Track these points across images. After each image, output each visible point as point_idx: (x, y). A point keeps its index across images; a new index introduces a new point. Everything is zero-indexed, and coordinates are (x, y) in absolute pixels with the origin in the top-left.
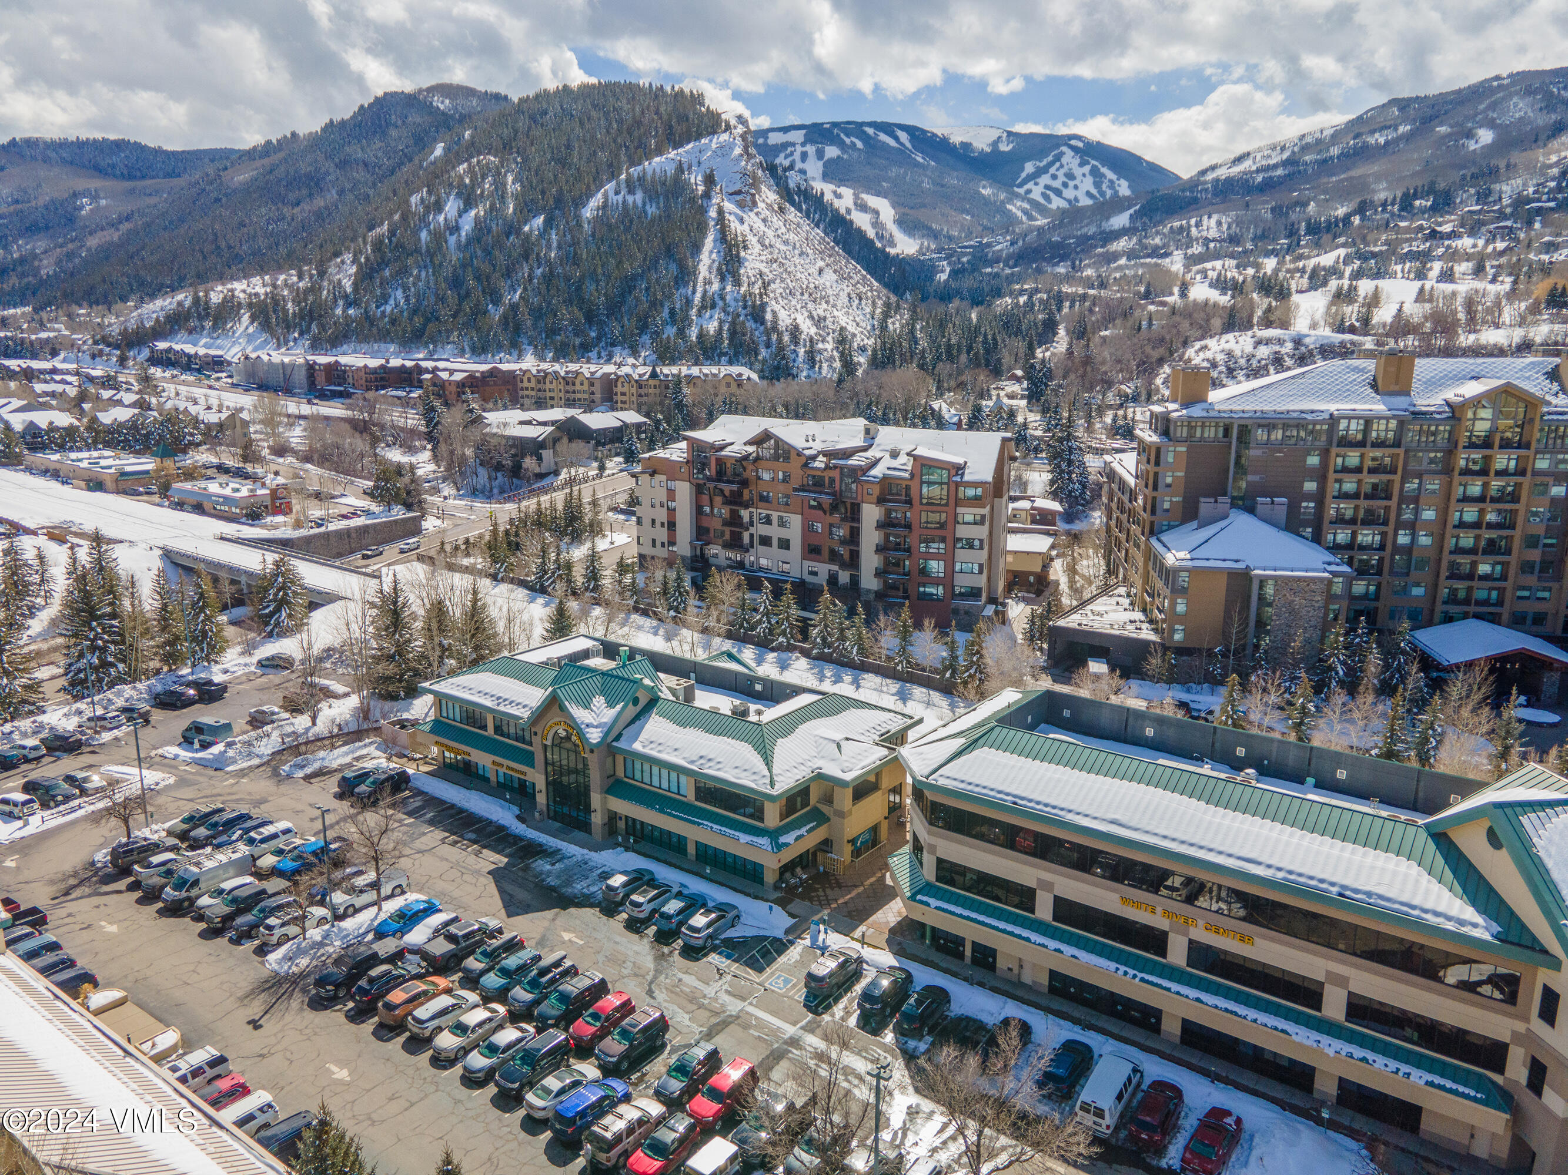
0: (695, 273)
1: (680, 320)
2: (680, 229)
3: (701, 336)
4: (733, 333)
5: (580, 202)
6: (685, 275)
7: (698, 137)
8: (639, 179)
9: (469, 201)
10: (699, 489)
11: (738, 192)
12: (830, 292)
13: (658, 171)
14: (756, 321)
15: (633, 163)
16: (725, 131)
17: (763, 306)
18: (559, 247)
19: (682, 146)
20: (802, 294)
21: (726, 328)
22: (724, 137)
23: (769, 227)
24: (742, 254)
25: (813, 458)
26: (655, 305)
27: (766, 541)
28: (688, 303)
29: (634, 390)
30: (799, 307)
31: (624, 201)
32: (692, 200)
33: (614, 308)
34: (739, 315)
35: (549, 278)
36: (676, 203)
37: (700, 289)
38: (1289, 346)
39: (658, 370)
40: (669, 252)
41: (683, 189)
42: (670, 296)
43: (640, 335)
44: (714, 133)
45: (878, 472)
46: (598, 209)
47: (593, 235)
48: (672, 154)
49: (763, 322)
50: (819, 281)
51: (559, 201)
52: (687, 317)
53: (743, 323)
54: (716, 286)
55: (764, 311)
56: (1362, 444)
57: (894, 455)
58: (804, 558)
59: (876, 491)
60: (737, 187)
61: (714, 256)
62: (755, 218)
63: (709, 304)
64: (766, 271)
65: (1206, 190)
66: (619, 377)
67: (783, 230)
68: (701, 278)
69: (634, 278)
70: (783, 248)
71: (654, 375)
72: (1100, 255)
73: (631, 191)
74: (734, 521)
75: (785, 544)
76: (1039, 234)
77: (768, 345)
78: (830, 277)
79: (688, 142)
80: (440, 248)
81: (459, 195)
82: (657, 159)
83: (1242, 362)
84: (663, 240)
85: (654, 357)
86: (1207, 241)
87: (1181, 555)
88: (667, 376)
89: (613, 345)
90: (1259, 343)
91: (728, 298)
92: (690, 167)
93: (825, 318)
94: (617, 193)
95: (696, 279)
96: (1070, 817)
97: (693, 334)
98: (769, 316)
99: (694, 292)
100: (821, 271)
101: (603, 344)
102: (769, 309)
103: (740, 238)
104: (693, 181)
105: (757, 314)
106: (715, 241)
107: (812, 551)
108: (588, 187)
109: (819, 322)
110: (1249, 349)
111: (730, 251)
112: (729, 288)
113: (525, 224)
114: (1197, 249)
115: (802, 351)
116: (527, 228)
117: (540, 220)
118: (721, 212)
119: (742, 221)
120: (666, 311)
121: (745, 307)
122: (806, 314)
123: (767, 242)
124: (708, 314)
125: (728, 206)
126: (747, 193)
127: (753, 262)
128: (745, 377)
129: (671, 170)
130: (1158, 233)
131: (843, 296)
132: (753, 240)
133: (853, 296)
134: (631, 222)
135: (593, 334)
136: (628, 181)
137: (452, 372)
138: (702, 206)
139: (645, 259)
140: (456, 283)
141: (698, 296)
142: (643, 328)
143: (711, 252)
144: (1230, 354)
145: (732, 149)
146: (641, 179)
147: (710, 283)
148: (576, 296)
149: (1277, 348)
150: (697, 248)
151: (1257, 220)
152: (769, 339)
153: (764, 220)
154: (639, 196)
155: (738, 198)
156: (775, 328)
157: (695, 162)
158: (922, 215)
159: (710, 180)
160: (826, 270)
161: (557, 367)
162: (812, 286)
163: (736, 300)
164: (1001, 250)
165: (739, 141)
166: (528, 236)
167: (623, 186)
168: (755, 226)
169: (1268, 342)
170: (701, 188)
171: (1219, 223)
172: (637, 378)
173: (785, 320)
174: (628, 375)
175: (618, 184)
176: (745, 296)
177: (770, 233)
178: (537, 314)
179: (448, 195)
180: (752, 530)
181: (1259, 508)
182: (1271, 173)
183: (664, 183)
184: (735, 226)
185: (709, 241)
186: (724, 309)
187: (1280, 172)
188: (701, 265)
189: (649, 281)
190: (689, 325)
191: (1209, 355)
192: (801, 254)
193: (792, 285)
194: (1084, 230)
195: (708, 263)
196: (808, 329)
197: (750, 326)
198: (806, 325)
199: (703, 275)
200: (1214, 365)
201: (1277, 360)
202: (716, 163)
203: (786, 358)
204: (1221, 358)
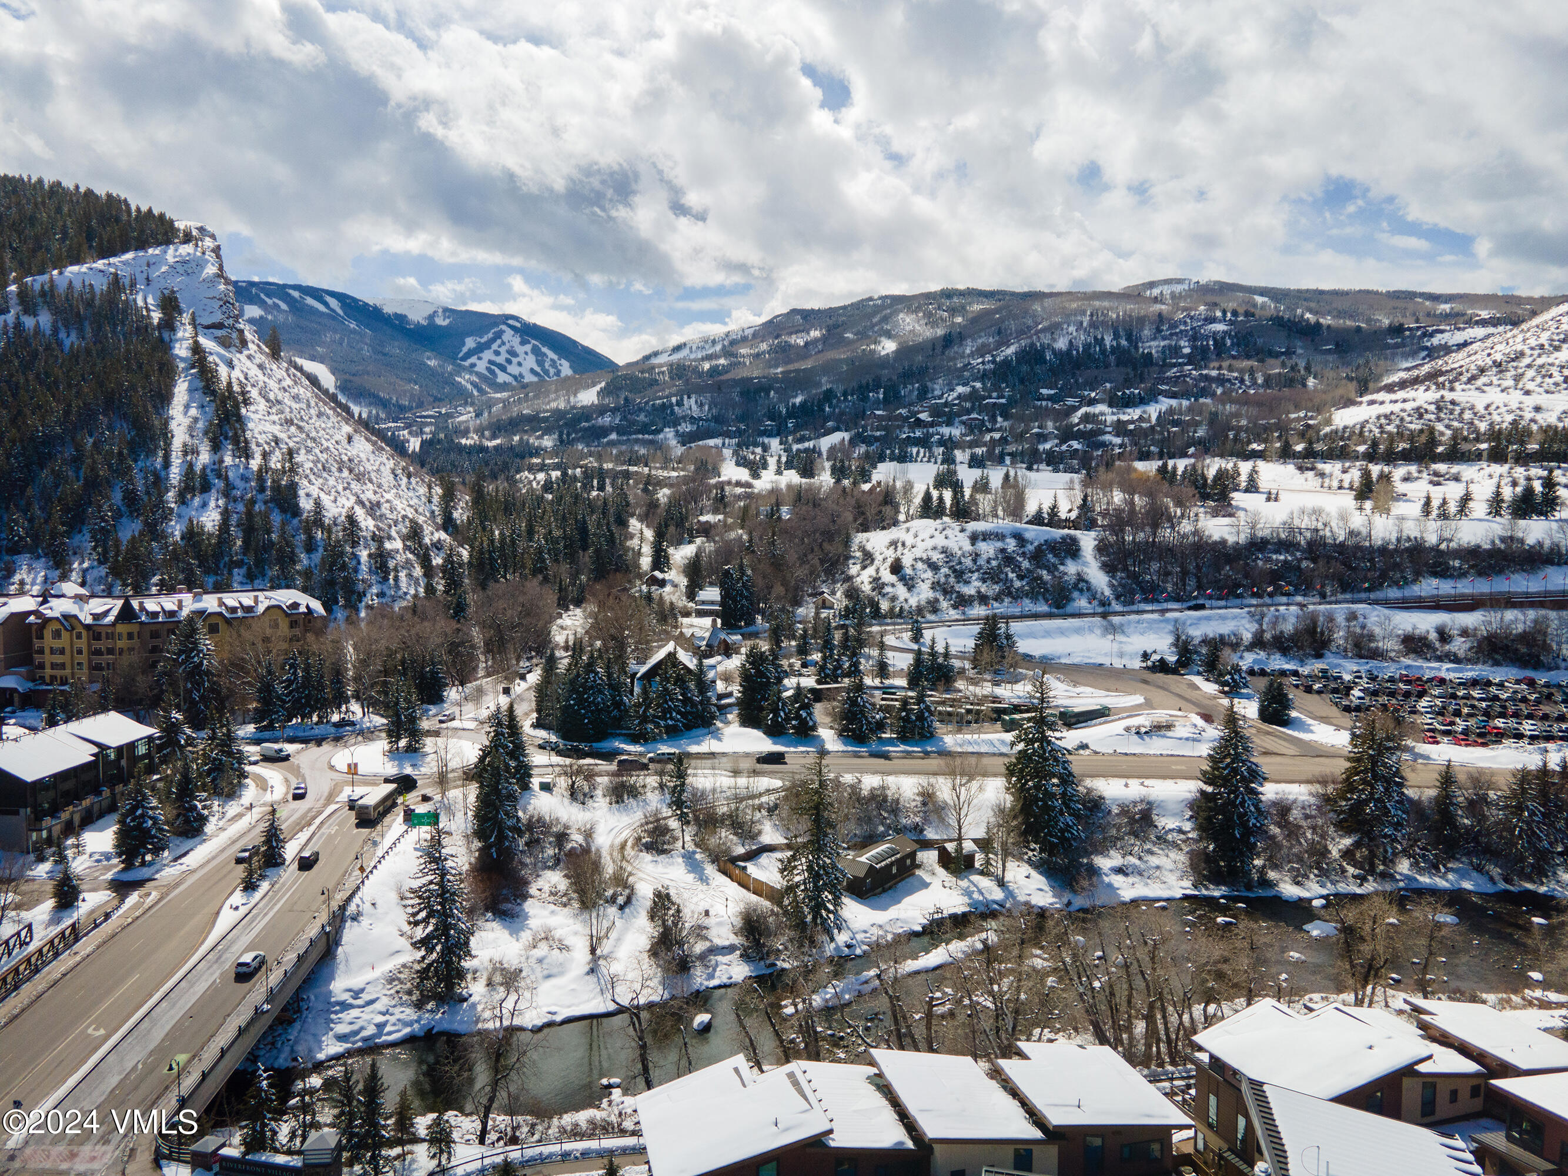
0: (167, 436)
1: (144, 506)
2: (129, 369)
3: (192, 535)
4: (249, 528)
6: (147, 439)
7: (142, 245)
8: (43, 294)
11: (219, 326)
12: (369, 467)
13: (77, 283)
14: (283, 511)
16: (185, 242)
17: (293, 487)
19: (114, 255)
20: (340, 470)
21: (234, 519)
22: (187, 249)
23: (270, 377)
24: (243, 411)
26: (94, 485)
28: (159, 482)
29: (81, 644)
30: (340, 488)
32: (143, 327)
34: (253, 502)
36: (114, 332)
37: (177, 461)
38: (1011, 545)
39: (135, 604)
40: (112, 402)
41: (125, 314)
42: (124, 472)
43: (69, 534)
44: (168, 242)
48: (100, 264)
49: (296, 511)
50: (352, 452)
52: (161, 505)
53: (266, 516)
54: (204, 457)
55: (296, 496)
60: (218, 317)
61: (193, 412)
62: (248, 363)
63: (197, 484)
64: (283, 436)
65: (663, 373)
66: (48, 620)
67: (288, 382)
68: (177, 444)
69: (49, 440)
70: (295, 405)
71: (127, 614)
72: (586, 429)
73: (29, 311)
76: (504, 406)
77: (310, 547)
78: (362, 448)
79: (125, 251)
82: (75, 269)
83: (968, 562)
84: (99, 385)
85: (103, 571)
88: (155, 614)
89: (15, 550)
90: (974, 539)
91: (230, 474)
92: (133, 285)
93: (378, 504)
95: (168, 444)
97: (176, 530)
98: (306, 505)
99: (167, 464)
100: (350, 439)
102: (301, 493)
103: (236, 388)
104: (140, 303)
105: (285, 499)
106: (191, 391)
109: (373, 509)
110: (967, 547)
111: (223, 403)
112: (228, 460)
115: (364, 555)
118: (197, 349)
119: (230, 365)
120: (117, 496)
121: (262, 489)
122: (353, 499)
123: (272, 396)
124: (197, 501)
125: (207, 343)
126: (232, 327)
127: (261, 424)
128: (303, 609)
129: (101, 285)
131: (386, 471)
132: (254, 393)
133: (399, 472)
134: (35, 355)
138: (161, 339)
139: (67, 413)
141: (175, 473)
142: (75, 522)
143: (187, 407)
144: (944, 551)
145: (201, 265)
147: (196, 452)
149: (999, 545)
150: (164, 398)
152: (311, 538)
153: (261, 367)
154: (45, 319)
155: (219, 333)
156: (317, 522)
157: (141, 278)
158: (369, 382)
159: (170, 305)
160: (357, 438)
162: (345, 458)
163: (245, 478)
164: (467, 421)
165: (210, 256)
168: (251, 374)
169: (986, 536)
170: (156, 316)
172: (89, 620)
173: (335, 509)
174: (66, 617)
176: (260, 470)
177: (272, 384)
182: (714, 362)
183: (90, 304)
184: (223, 371)
185: (181, 389)
186: (227, 492)
187: (722, 361)
188: (173, 425)
189: (79, 447)
190: (166, 518)
191: (919, 553)
192: (320, 415)
193: (323, 457)
194: (554, 405)
195: (187, 421)
196: (367, 523)
197: (276, 518)
198: (360, 513)
199: (179, 437)
200: (934, 567)
201: (1008, 559)
202: (177, 283)
203: (344, 567)
204: (936, 557)
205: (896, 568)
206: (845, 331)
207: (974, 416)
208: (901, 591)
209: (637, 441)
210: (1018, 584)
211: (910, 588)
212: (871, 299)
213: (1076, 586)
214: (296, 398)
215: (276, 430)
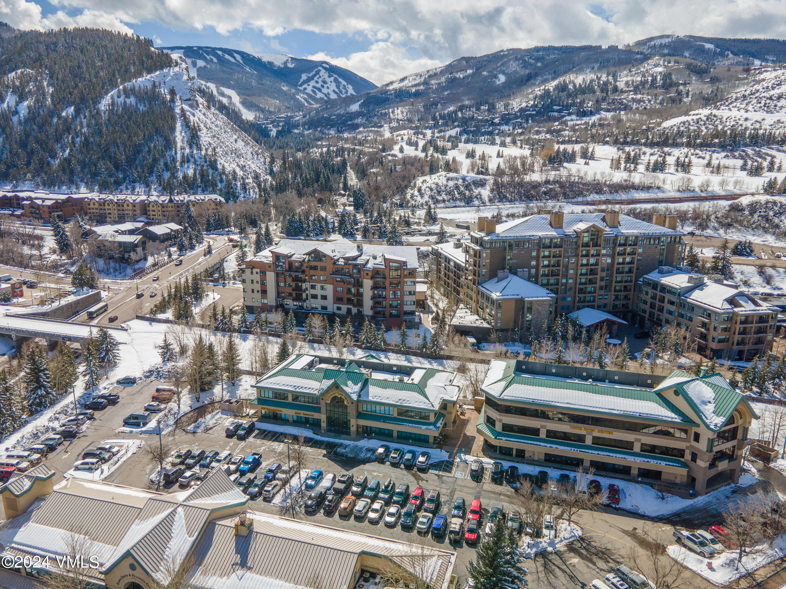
0: (175, 143)
1: (170, 167)
2: (162, 119)
3: (185, 177)
4: (202, 176)
5: (96, 101)
6: (169, 144)
7: (162, 68)
8: (131, 90)
9: (22, 98)
10: (277, 275)
11: (189, 100)
12: (243, 151)
13: (142, 86)
14: (213, 169)
15: (124, 81)
16: (176, 66)
17: (216, 161)
18: (88, 126)
19: (153, 73)
20: (232, 154)
21: (198, 172)
22: (177, 69)
23: (207, 118)
24: (199, 133)
25: (338, 260)
26: (155, 161)
27: (314, 297)
28: (174, 160)
29: (160, 209)
30: (231, 160)
31: (125, 102)
32: (164, 102)
33: (131, 161)
34: (203, 166)
35: (86, 143)
36: (155, 104)
37: (179, 152)
38: (461, 181)
39: (172, 198)
40: (158, 131)
41: (159, 97)
42: (164, 156)
43: (149, 177)
44: (170, 66)
45: (370, 265)
46: (109, 105)
47: (109, 120)
48: (148, 76)
49: (217, 169)
50: (237, 146)
51: (83, 99)
52: (175, 167)
53: (207, 171)
54: (187, 151)
55: (216, 164)
56: (550, 247)
57: (375, 258)
58: (334, 303)
59: (370, 274)
60: (188, 96)
61: (183, 134)
62: (200, 113)
63: (186, 160)
64: (212, 142)
65: (391, 94)
66: (150, 202)
67: (214, 119)
68: (179, 146)
69: (140, 145)
70: (216, 129)
71: (171, 201)
72: (349, 125)
73: (127, 96)
74: (298, 289)
75: (324, 298)
76: (316, 112)
77: (221, 181)
78: (240, 144)
79: (156, 71)
80: (8, 124)
81: (14, 92)
82: (140, 79)
83: (443, 188)
84: (154, 125)
85: (160, 188)
86: (398, 120)
87: (498, 294)
88: (178, 201)
89: (134, 182)
90: (448, 180)
91: (196, 157)
92: (160, 85)
93: (245, 166)
94: (119, 97)
95: (176, 146)
96: (553, 404)
97: (180, 175)
98: (220, 167)
99: (176, 153)
100: (236, 141)
101: (127, 181)
102: (218, 163)
103: (196, 125)
104: (163, 92)
105: (213, 165)
106: (182, 126)
107: (338, 299)
108: (100, 93)
109: (243, 168)
110: (445, 182)
111: (192, 130)
112: (195, 152)
113: (62, 111)
114: (394, 124)
115: (239, 184)
116: (64, 114)
117: (71, 109)
118: (182, 110)
119: (194, 115)
120: (162, 163)
121: (206, 162)
122: (236, 164)
123: (208, 126)
124: (186, 166)
125: (186, 107)
126: (192, 100)
127: (205, 138)
128: (218, 201)
129: (149, 86)
130: (375, 115)
131: (249, 153)
132: (202, 125)
133: (253, 153)
134: (131, 114)
135: (121, 176)
136: (125, 90)
137: (44, 200)
138: (171, 106)
139: (144, 135)
140: (23, 144)
141: (179, 157)
142: (151, 173)
143: (181, 132)
144: (437, 184)
145: (182, 76)
146: (133, 90)
147: (184, 149)
148: (106, 155)
149: (456, 182)
150: (173, 130)
151: (418, 111)
152: (221, 178)
153: (204, 114)
154: (133, 100)
155: (189, 102)
156: (224, 173)
157: (162, 82)
158: (255, 99)
159: (172, 92)
160: (238, 140)
161: (111, 197)
162: (234, 149)
163: (200, 158)
164: (299, 120)
165: (185, 72)
166: (66, 119)
167: (122, 93)
168: (201, 118)
169: (452, 179)
170: (168, 97)
171: (402, 112)
172: (161, 202)
173: (229, 168)
175: (119, 91)
176: (205, 155)
177: (208, 121)
178: (83, 164)
179: (7, 92)
180: (307, 292)
181: (519, 273)
182: (418, 88)
183: (147, 93)
184: (192, 118)
185: (179, 126)
186: (195, 163)
187: (422, 87)
188: (177, 139)
189: (149, 148)
190: (177, 171)
191: (428, 185)
192: (225, 132)
193: (226, 149)
194: (338, 112)
195: (181, 138)
196: (240, 173)
197: (211, 171)
198: (238, 170)
199: (179, 144)
200: (431, 190)
201: (457, 187)
202: (174, 83)
203: (232, 188)
204: (433, 186)
205: (419, 190)
206: (484, 71)
207: (519, 120)
208: (419, 198)
209: (371, 131)
210: (457, 196)
211: (422, 197)
212: (502, 51)
213: (476, 197)
214: (217, 126)
215: (209, 140)
